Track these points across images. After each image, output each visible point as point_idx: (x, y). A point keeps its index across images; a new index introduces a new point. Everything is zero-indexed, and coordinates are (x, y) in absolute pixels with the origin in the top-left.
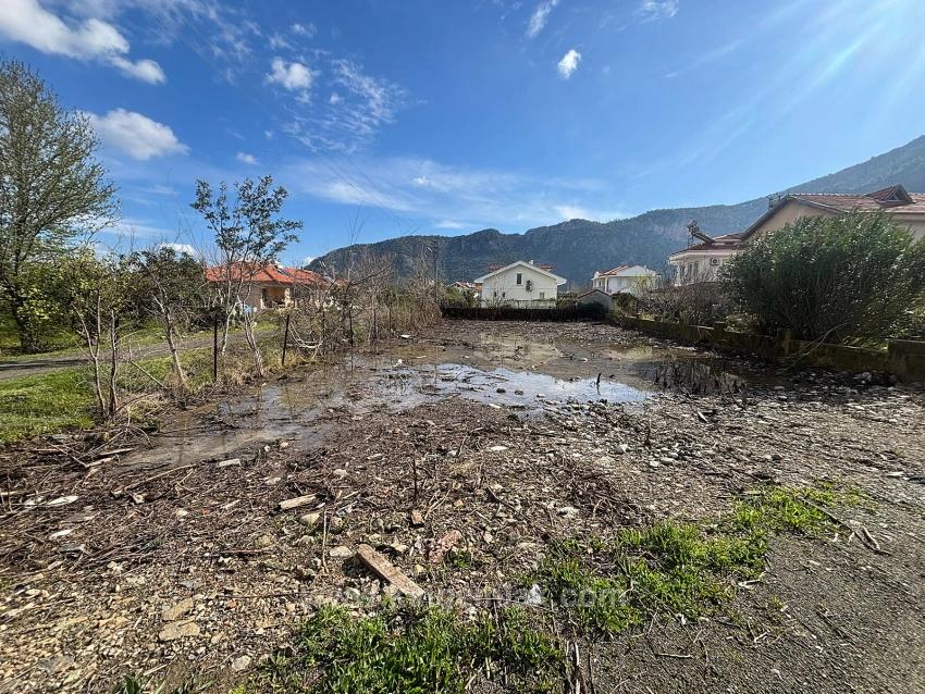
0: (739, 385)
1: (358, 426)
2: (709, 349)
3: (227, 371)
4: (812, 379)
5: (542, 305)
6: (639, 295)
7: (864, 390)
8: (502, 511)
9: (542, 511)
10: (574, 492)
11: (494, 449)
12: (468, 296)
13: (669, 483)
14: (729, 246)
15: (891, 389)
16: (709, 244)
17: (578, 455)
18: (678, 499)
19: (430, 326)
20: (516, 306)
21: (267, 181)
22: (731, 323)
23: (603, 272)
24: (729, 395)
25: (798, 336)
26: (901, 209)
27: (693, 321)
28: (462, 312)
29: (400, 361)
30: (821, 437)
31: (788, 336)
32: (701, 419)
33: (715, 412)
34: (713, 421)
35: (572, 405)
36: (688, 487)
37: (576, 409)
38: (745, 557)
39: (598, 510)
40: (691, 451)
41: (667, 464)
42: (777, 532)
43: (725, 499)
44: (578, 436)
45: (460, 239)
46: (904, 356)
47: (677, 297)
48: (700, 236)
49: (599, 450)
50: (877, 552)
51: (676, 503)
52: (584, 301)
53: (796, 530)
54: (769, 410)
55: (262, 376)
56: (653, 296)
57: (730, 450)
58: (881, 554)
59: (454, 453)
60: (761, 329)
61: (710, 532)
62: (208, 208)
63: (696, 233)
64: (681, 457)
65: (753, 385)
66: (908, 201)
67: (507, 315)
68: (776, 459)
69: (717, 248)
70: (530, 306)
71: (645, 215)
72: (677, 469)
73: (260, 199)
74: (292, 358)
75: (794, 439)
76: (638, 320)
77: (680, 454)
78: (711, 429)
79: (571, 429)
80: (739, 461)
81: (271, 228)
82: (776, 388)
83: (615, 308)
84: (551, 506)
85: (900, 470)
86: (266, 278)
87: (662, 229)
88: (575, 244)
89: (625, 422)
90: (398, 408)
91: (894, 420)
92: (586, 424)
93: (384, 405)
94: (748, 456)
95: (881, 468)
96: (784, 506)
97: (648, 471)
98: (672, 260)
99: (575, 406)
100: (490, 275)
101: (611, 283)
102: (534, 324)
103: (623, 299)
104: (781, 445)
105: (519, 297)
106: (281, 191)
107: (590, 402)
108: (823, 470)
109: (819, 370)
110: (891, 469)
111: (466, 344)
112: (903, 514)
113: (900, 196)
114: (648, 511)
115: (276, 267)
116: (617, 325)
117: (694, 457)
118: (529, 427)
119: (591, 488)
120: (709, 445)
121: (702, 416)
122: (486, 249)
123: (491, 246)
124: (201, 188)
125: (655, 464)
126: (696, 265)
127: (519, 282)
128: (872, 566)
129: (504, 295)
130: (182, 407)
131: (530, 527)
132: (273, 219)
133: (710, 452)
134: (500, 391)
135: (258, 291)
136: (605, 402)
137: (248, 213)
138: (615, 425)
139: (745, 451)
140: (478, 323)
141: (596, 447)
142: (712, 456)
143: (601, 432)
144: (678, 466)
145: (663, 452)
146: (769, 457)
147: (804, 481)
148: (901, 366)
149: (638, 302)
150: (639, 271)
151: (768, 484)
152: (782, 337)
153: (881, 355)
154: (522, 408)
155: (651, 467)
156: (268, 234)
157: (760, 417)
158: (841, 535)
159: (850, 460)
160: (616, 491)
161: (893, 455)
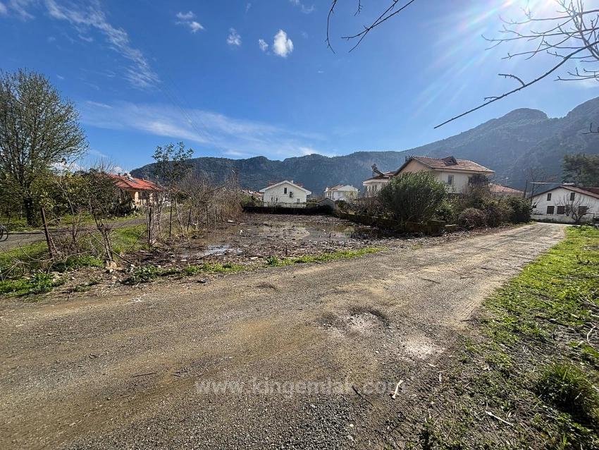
2: (375, 226)
5: (298, 206)
6: (348, 202)
14: (390, 178)
16: (382, 176)
20: (285, 206)
22: (385, 215)
23: (330, 188)
26: (453, 167)
27: (371, 214)
28: (252, 209)
29: (242, 231)
35: (321, 242)
37: (323, 243)
45: (241, 161)
47: (365, 203)
48: (378, 172)
52: (321, 204)
55: (184, 236)
56: (355, 202)
60: (395, 218)
63: (375, 170)
66: (455, 163)
67: (280, 211)
69: (385, 178)
71: (352, 154)
73: (181, 154)
76: (347, 214)
83: (337, 208)
88: (314, 169)
98: (365, 184)
100: (269, 188)
101: (334, 194)
103: (341, 203)
105: (286, 201)
107: (327, 241)
113: (453, 161)
115: (128, 177)
116: (337, 217)
121: (363, 243)
122: (256, 169)
123: (262, 167)
126: (376, 187)
127: (285, 192)
129: (277, 200)
140: (264, 215)
149: (348, 205)
150: (348, 188)
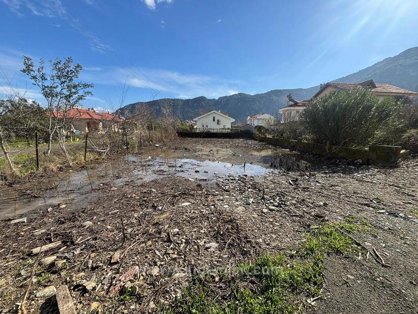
0: (307, 166)
1: (113, 193)
2: (295, 150)
3: (47, 164)
4: (337, 162)
5: (224, 131)
6: (266, 127)
7: (359, 167)
8: (172, 248)
9: (196, 247)
10: (218, 232)
11: (183, 204)
12: (192, 127)
13: (271, 223)
14: (304, 105)
15: (370, 166)
16: (296, 104)
17: (227, 206)
18: (275, 233)
19: (171, 140)
20: (212, 131)
21: (69, 60)
22: (305, 138)
23: (251, 116)
24: (303, 171)
25: (332, 144)
26: (372, 90)
27: (288, 138)
28: (188, 134)
29: (150, 158)
30: (345, 191)
31: (328, 144)
32: (290, 184)
33: (297, 180)
34: (295, 184)
35: (231, 178)
36: (281, 225)
37: (232, 180)
38: (311, 277)
39: (230, 244)
40: (285, 202)
41: (272, 210)
42: (328, 254)
43: (300, 232)
44: (229, 195)
45: (188, 101)
46: (375, 152)
47: (282, 127)
48: (292, 101)
49: (238, 203)
50: (383, 266)
51: (274, 236)
52: (243, 129)
53: (338, 252)
54: (321, 178)
55: (70, 167)
56: (272, 127)
57: (303, 200)
58: (386, 267)
59: (160, 208)
60: (317, 141)
61: (292, 256)
62: (32, 73)
63: (290, 99)
64: (279, 206)
65: (313, 166)
66: (375, 87)
67: (208, 135)
68: (325, 204)
69: (299, 106)
70: (219, 131)
72: (277, 213)
73: (66, 70)
74: (91, 156)
75: (333, 193)
76: (265, 138)
77: (279, 204)
78: (295, 189)
79: (227, 191)
80: (307, 206)
81: (75, 87)
82: (323, 167)
83: (256, 132)
84: (202, 243)
85: (383, 209)
86: (88, 117)
87: (277, 98)
88: (240, 104)
89: (254, 186)
90: (139, 182)
91: (375, 182)
92: (235, 187)
93: (132, 181)
94: (312, 203)
95: (374, 208)
96: (331, 236)
97: (261, 215)
98: (281, 111)
99: (232, 178)
100: (200, 117)
101: (255, 121)
102: (220, 140)
103: (259, 128)
104: (327, 197)
105: (214, 127)
106: (78, 66)
107: (239, 176)
108: (348, 210)
109: (340, 159)
110: (379, 208)
111: (186, 149)
112: (390, 236)
113: (371, 84)
114: (257, 243)
115: (94, 111)
116: (256, 140)
117: (286, 205)
118: (206, 191)
119: (228, 229)
120: (293, 198)
121: (291, 182)
122: (200, 105)
123: (203, 104)
124: (27, 61)
125: (265, 210)
126: (291, 113)
127: (214, 120)
128: (383, 277)
129: (207, 126)
130: (10, 185)
131: (185, 260)
132: (75, 81)
133: (294, 202)
134: (197, 172)
135: (84, 123)
136: (246, 176)
137: (59, 77)
138: (249, 188)
139: (310, 201)
140: (194, 139)
141: (237, 201)
142: (295, 204)
143: (242, 192)
144: (278, 211)
145: (271, 203)
146: (322, 204)
147: (339, 218)
148: (373, 156)
149: (266, 129)
150: (266, 116)
151: (322, 221)
152: (325, 144)
153: (366, 151)
154: (205, 180)
155: (263, 212)
156: (73, 90)
157: (317, 182)
158: (362, 254)
159: (359, 204)
160: (242, 230)
161: (379, 201)
